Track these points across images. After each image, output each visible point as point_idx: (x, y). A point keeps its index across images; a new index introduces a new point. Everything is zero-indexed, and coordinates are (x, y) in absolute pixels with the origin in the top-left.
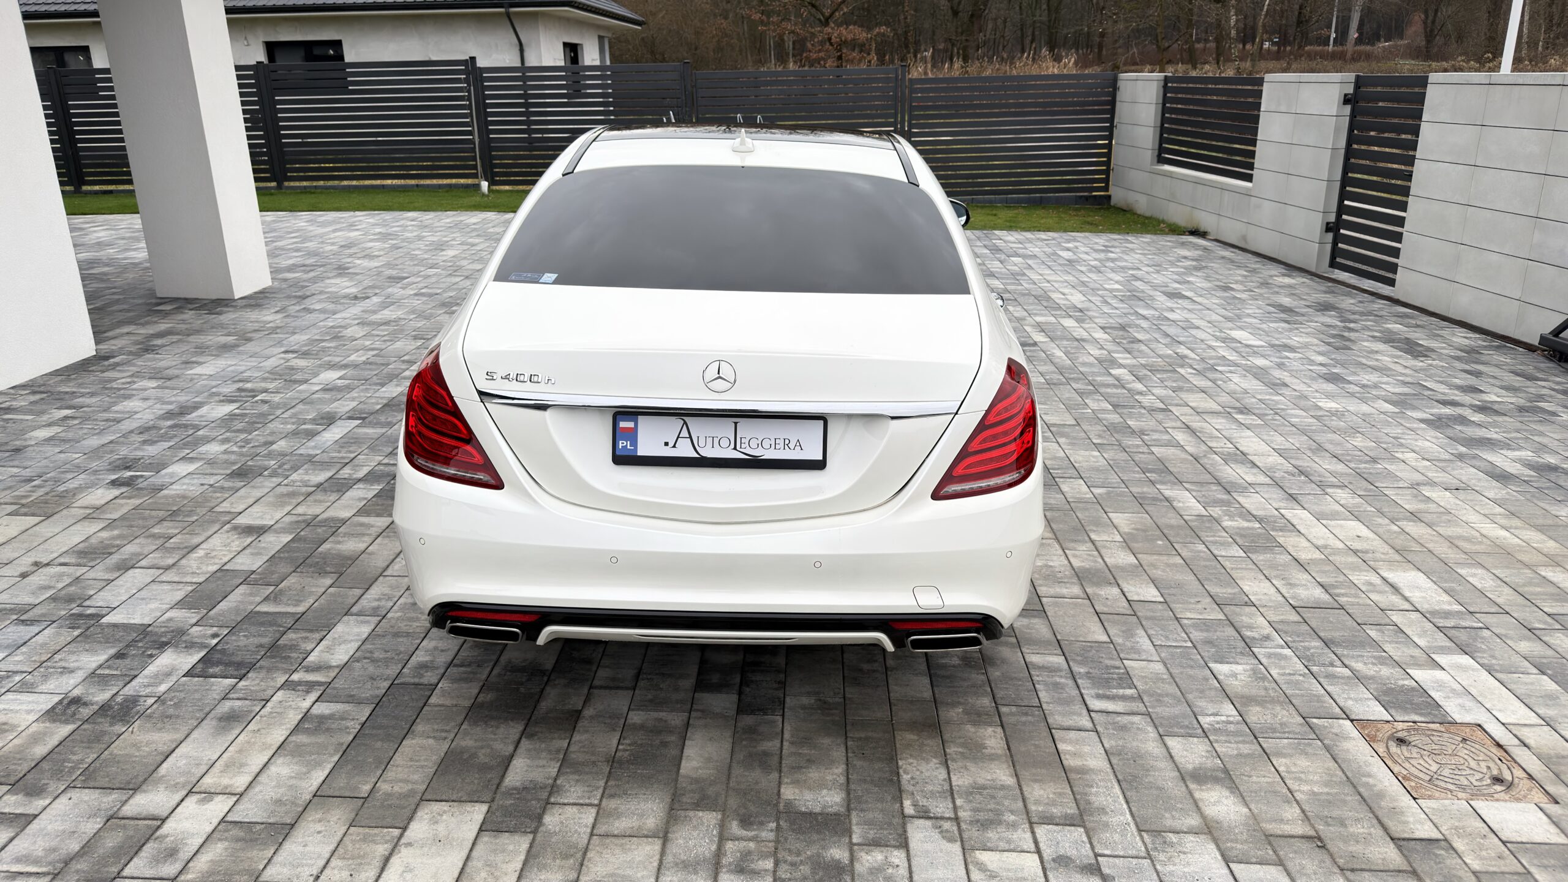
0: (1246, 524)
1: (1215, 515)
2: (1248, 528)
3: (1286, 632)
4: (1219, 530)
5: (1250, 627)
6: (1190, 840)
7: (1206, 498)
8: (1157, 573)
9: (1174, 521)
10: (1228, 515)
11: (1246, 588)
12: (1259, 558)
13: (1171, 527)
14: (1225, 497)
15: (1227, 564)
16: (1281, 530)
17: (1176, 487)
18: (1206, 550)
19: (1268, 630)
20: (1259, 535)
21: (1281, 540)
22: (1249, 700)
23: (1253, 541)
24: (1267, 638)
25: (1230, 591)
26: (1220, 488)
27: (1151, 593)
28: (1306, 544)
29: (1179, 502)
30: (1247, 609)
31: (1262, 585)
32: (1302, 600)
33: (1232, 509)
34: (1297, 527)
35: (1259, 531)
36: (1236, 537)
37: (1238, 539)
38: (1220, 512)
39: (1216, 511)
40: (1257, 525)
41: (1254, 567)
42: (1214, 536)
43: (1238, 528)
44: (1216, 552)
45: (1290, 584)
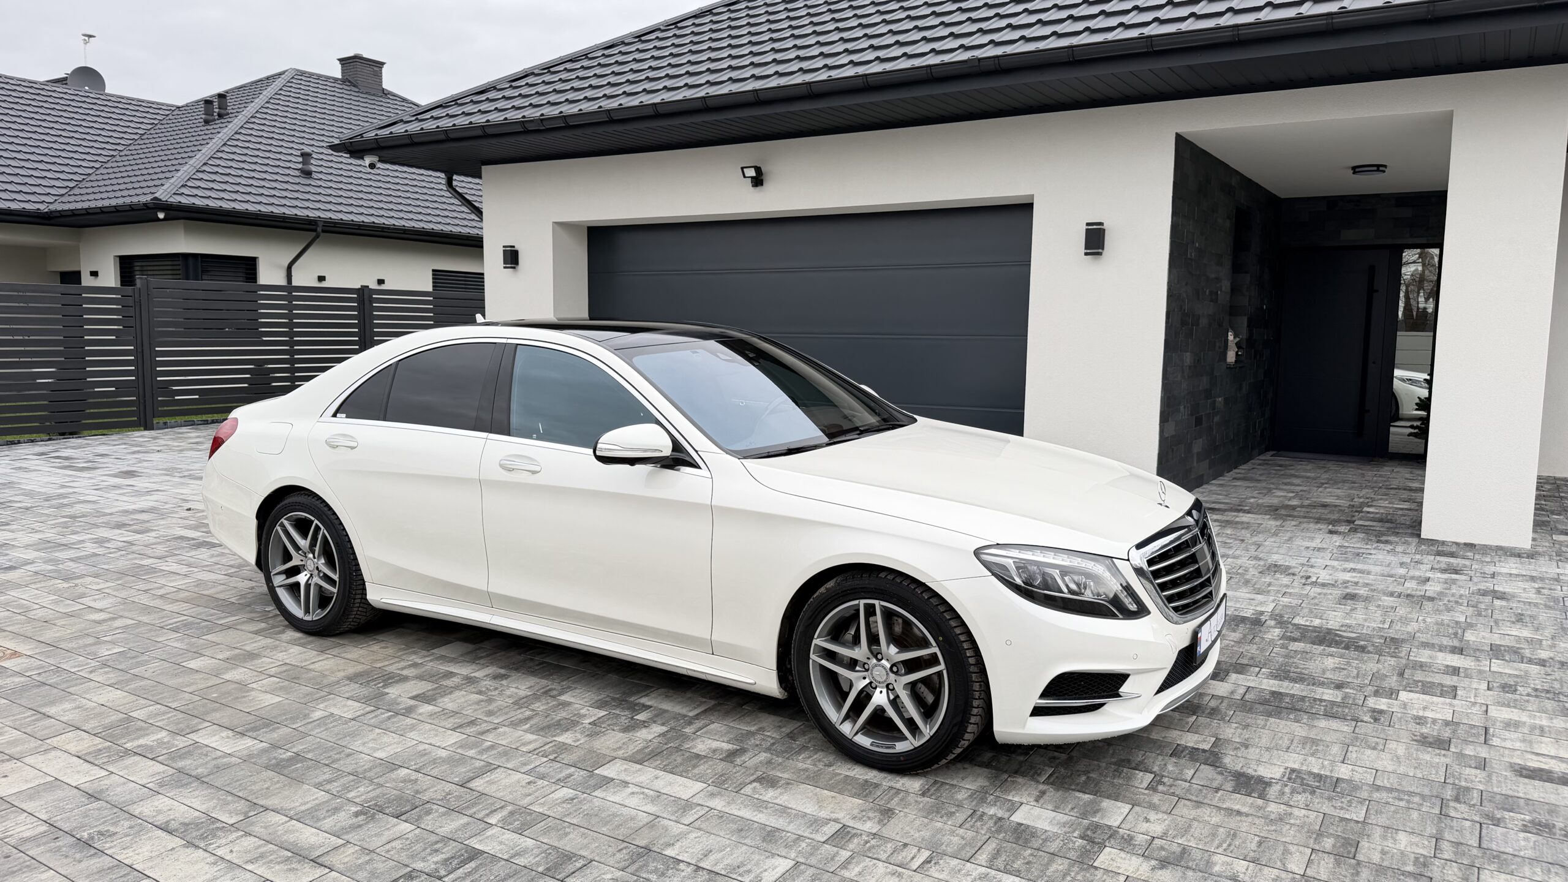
0: (141, 742)
1: (179, 737)
2: (138, 738)
3: (77, 679)
4: (167, 725)
5: (106, 673)
6: (109, 606)
7: (201, 754)
8: (198, 676)
9: (216, 716)
10: (165, 743)
11: (119, 692)
12: (115, 717)
13: (215, 710)
14: (181, 764)
15: (143, 702)
16: (100, 750)
17: (245, 752)
18: (170, 705)
19: (91, 676)
20: (123, 736)
21: (98, 740)
22: (95, 644)
23: (127, 728)
24: (91, 672)
25: (132, 686)
26: (194, 773)
27: (193, 664)
28: (69, 747)
29: (228, 737)
30: (113, 681)
31: (106, 699)
32: (67, 701)
33: (165, 752)
34: (82, 761)
35: (124, 741)
36: (147, 727)
37: (143, 724)
38: (176, 743)
39: (180, 742)
40: (128, 746)
41: (117, 709)
42: (169, 718)
43: (148, 735)
44: (159, 706)
45: (79, 708)
